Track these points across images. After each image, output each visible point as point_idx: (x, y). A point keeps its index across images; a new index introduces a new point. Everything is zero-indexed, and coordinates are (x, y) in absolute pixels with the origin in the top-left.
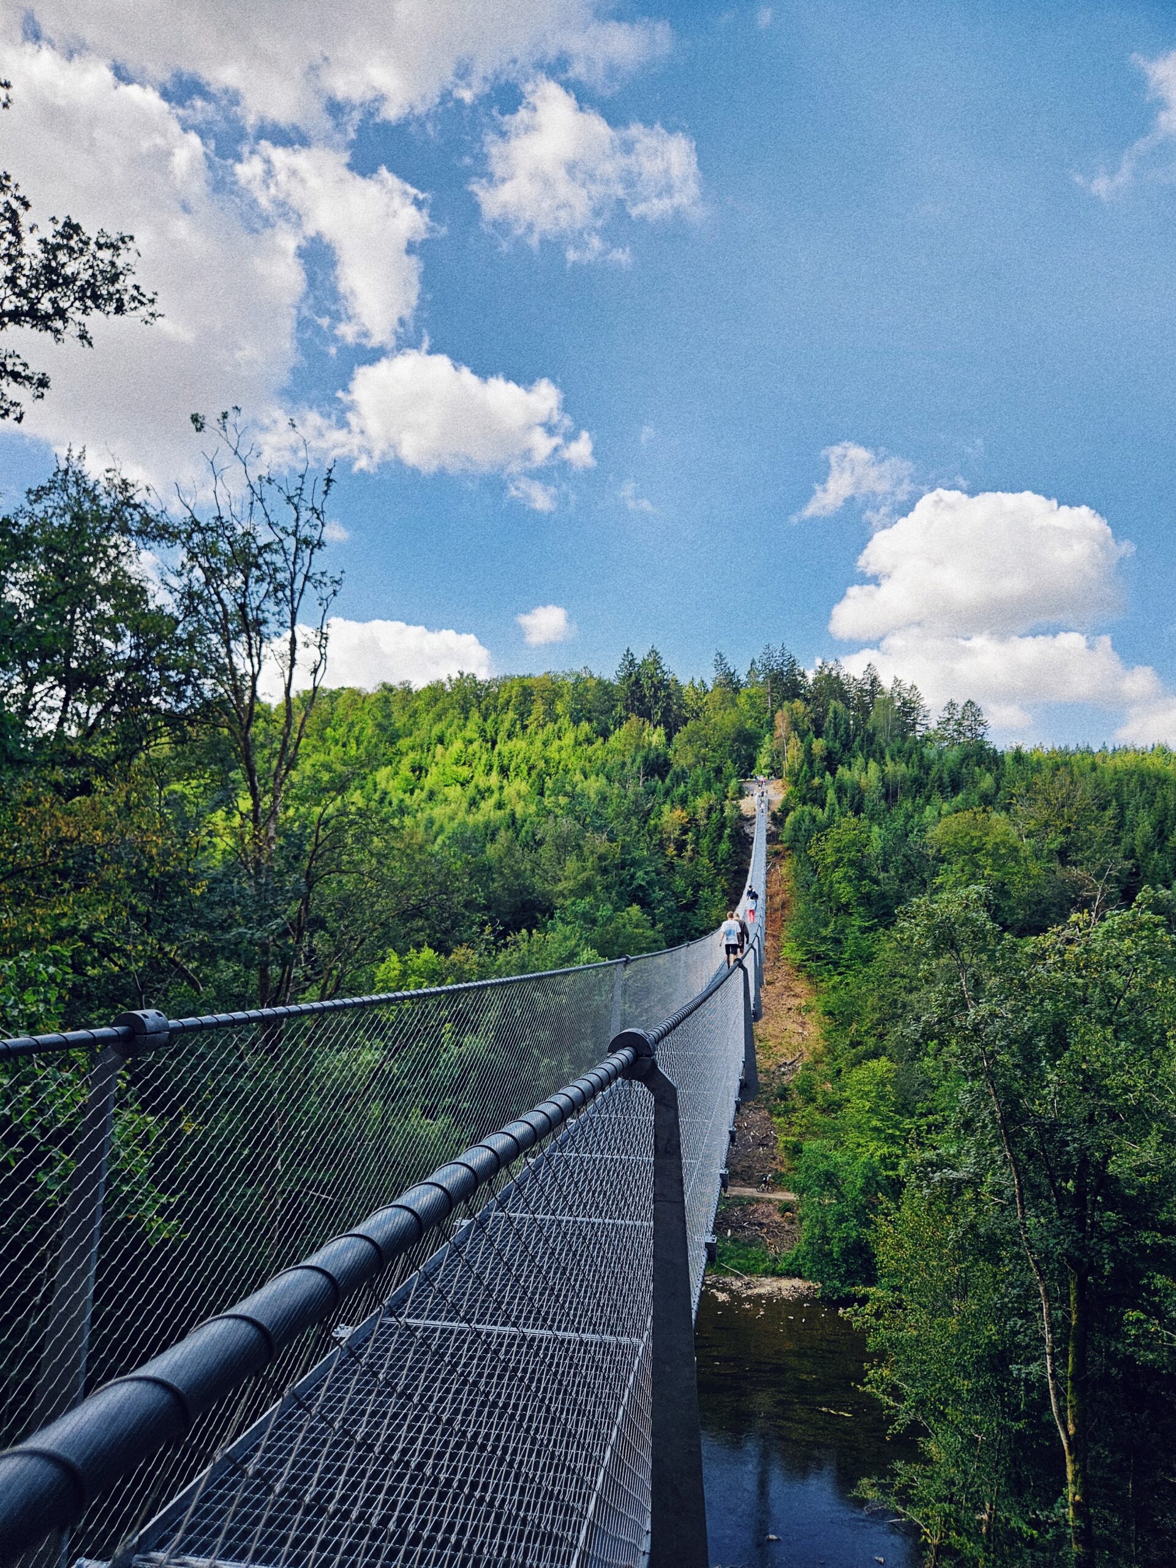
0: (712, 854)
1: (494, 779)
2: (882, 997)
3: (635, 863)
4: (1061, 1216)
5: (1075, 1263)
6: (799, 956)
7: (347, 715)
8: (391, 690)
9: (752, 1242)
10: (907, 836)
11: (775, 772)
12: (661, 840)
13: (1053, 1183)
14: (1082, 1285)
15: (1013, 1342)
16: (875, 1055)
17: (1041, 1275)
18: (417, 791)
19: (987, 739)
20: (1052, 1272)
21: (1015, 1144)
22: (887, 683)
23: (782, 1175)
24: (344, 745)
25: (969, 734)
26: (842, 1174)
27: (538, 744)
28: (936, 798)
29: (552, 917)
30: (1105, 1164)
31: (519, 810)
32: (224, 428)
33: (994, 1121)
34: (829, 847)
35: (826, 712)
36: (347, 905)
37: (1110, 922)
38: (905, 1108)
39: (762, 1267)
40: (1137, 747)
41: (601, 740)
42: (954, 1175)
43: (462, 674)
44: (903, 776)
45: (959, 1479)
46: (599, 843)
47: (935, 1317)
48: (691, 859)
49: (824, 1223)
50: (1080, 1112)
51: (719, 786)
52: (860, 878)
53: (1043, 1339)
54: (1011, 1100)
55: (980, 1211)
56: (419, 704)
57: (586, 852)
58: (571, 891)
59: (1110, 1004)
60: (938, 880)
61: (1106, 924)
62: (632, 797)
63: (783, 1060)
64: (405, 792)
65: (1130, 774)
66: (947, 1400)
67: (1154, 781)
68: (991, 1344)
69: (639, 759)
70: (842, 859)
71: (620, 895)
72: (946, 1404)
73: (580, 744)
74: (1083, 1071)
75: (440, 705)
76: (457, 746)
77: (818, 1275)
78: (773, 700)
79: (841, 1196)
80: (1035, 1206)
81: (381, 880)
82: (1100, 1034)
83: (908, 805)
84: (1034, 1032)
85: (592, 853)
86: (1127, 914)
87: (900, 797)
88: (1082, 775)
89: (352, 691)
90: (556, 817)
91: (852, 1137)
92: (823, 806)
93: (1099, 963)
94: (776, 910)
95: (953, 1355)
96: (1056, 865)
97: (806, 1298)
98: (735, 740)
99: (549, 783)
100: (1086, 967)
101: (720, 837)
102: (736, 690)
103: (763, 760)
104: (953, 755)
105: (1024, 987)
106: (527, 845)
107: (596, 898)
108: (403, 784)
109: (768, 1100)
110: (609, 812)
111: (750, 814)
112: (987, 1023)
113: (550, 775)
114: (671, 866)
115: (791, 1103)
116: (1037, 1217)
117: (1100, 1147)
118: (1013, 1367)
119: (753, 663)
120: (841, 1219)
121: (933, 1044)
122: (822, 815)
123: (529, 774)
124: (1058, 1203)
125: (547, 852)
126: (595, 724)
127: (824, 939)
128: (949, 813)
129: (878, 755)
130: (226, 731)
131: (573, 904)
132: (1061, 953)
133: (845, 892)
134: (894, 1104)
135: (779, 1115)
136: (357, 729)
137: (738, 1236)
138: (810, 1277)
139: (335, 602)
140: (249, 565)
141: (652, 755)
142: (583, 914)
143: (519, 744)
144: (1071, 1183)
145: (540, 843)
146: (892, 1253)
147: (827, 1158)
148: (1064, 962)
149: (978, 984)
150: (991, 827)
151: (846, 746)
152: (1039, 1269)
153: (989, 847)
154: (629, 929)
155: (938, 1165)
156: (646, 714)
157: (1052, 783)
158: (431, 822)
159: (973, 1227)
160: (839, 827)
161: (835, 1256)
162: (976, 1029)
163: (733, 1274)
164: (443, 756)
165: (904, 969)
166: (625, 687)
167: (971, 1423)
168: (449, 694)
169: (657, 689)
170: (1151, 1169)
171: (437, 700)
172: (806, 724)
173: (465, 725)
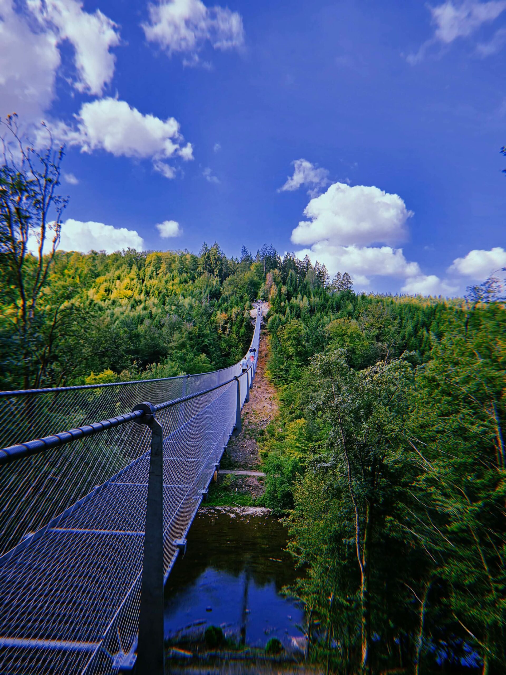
0: (238, 333)
1: (142, 297)
2: (303, 394)
3: (203, 336)
4: (365, 481)
5: (369, 499)
6: (271, 376)
7: (74, 264)
8: (96, 254)
9: (246, 493)
10: (317, 328)
11: (265, 299)
12: (216, 326)
13: (363, 467)
14: (372, 507)
15: (344, 530)
16: (299, 417)
17: (356, 504)
18: (107, 300)
19: (352, 289)
20: (360, 502)
21: (349, 452)
22: (313, 264)
23: (259, 466)
24: (73, 278)
25: (345, 287)
26: (283, 465)
27: (163, 282)
28: (330, 313)
29: (166, 358)
30: (383, 460)
31: (154, 310)
32: (10, 124)
33: (342, 443)
34: (286, 332)
35: (288, 274)
36: (70, 350)
37: (391, 364)
38: (309, 439)
39: (249, 503)
40: (409, 295)
41: (191, 282)
42: (325, 465)
43: (129, 249)
44: (317, 304)
45: (321, 584)
46: (189, 327)
47: (315, 521)
48: (228, 335)
49: (275, 485)
50: (375, 440)
51: (241, 304)
52: (297, 345)
53: (355, 529)
54: (349, 434)
55: (335, 479)
56: (110, 261)
57: (183, 331)
58: (176, 347)
59: (389, 397)
60: (328, 347)
61: (389, 366)
62: (204, 307)
63: (262, 419)
64: (102, 300)
65: (406, 306)
66: (318, 553)
67: (414, 309)
68: (336, 531)
69: (208, 291)
70: (291, 337)
71: (197, 349)
72: (317, 555)
73: (182, 283)
74: (377, 424)
75: (119, 262)
76: (127, 281)
77: (273, 506)
78: (266, 269)
79: (282, 474)
80: (355, 477)
81: (86, 339)
82: (383, 409)
83: (318, 315)
84: (359, 408)
85: (186, 331)
86: (398, 362)
87: (316, 312)
88: (388, 305)
89: (77, 253)
90: (170, 315)
91: (288, 450)
92: (284, 314)
93: (386, 382)
94: (263, 357)
95: (321, 536)
96: (375, 341)
97: (266, 515)
98: (249, 285)
99: (167, 299)
100: (381, 383)
101: (241, 326)
102: (251, 263)
103: (261, 294)
104: (338, 295)
105: (357, 390)
106: (156, 326)
107: (187, 351)
108: (101, 297)
109: (255, 435)
110: (194, 313)
111: (254, 317)
112: (341, 405)
113: (168, 296)
114: (220, 338)
115: (265, 437)
116: (356, 481)
117: (381, 454)
118: (344, 540)
119: (258, 252)
120: (282, 483)
121: (320, 413)
122: (283, 319)
123: (159, 295)
124: (364, 475)
125: (165, 330)
126: (189, 275)
127: (282, 370)
128: (334, 320)
129: (308, 294)
130: (10, 268)
131: (176, 352)
132: (372, 377)
133: (291, 350)
134: (306, 437)
135: (259, 442)
136: (79, 271)
137: (240, 491)
138: (268, 507)
139: (65, 210)
140: (21, 190)
141: (214, 290)
142: (180, 357)
143: (155, 282)
144: (370, 468)
145: (163, 326)
146: (300, 496)
147: (278, 458)
148: (372, 381)
149: (339, 388)
150: (350, 325)
151: (295, 290)
152: (355, 502)
153: (349, 333)
154: (201, 364)
155: (319, 461)
156: (211, 271)
157: (376, 308)
158: (113, 315)
159: (331, 485)
160: (290, 323)
161: (279, 498)
162: (337, 407)
163: (237, 506)
164: (119, 285)
165: (313, 383)
166: (203, 259)
167: (326, 562)
168: (123, 258)
169: (217, 261)
170: (399, 462)
171: (117, 260)
172: (279, 279)
173: (130, 272)
